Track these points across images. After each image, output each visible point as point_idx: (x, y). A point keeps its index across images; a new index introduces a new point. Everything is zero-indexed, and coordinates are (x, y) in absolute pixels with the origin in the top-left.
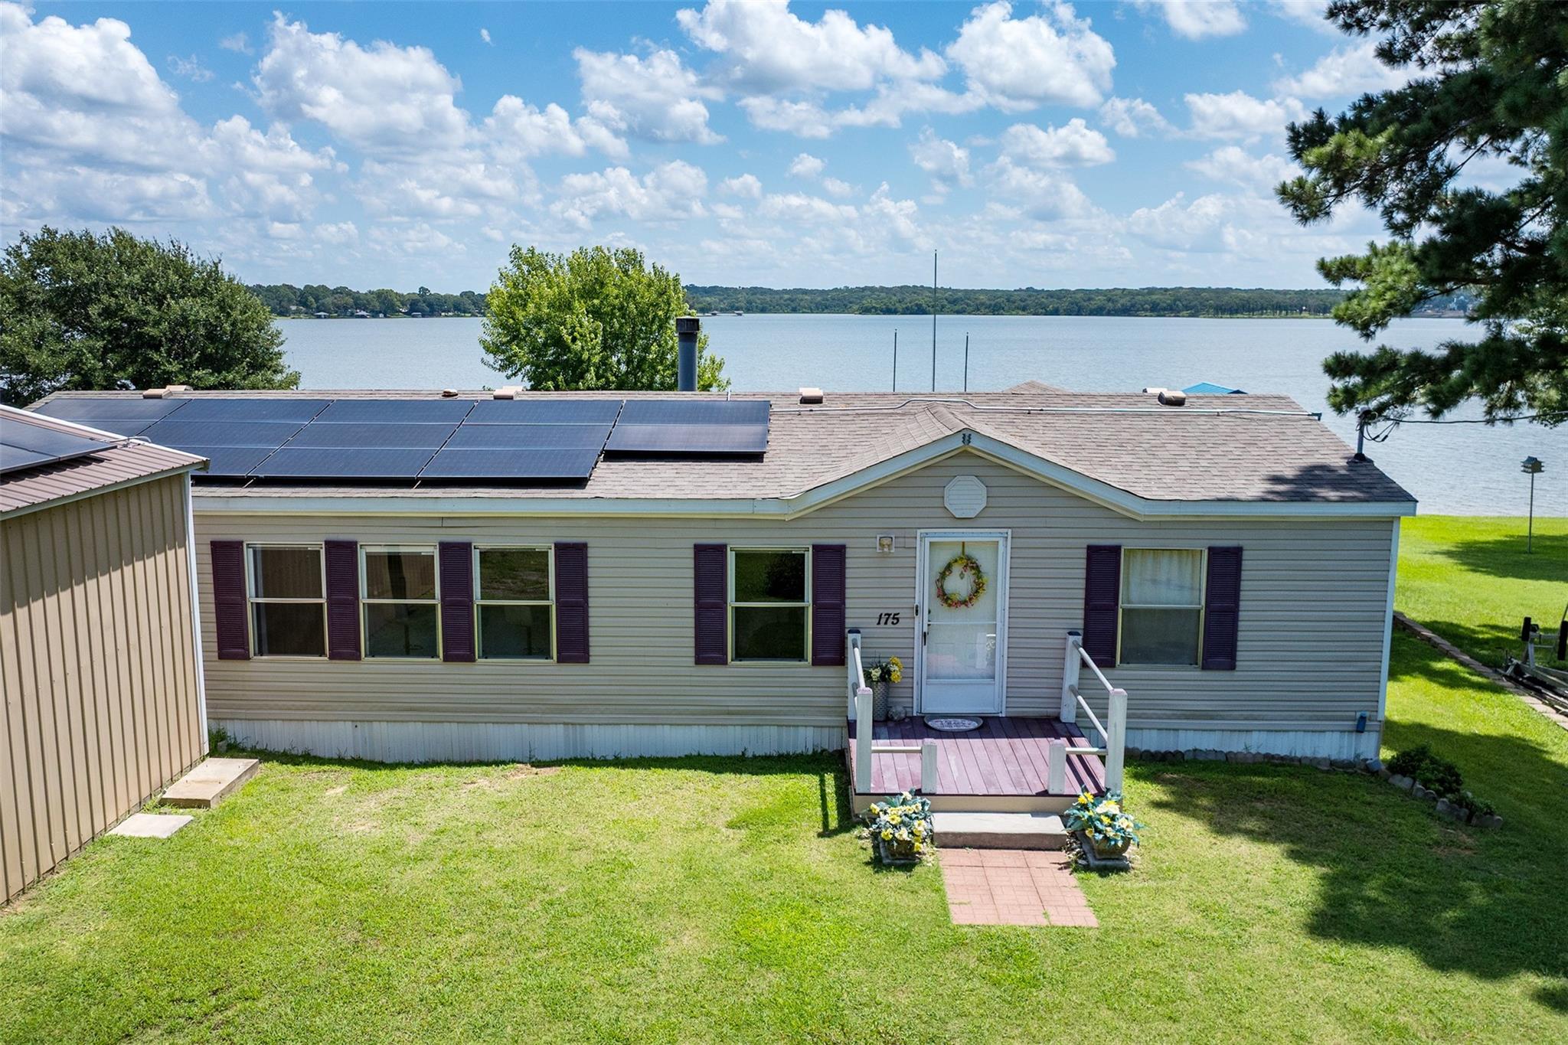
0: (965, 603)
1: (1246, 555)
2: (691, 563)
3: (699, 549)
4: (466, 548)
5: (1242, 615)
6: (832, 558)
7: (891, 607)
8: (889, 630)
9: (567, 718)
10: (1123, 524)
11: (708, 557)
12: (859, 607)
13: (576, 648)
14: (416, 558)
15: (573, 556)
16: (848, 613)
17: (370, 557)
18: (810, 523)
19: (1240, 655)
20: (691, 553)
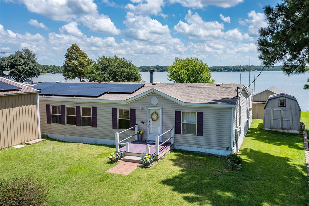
0: (155, 120)
1: (204, 114)
2: (111, 111)
3: (113, 109)
4: (79, 107)
5: (204, 125)
6: (133, 111)
7: (143, 120)
8: (143, 125)
9: (94, 137)
10: (181, 107)
11: (114, 110)
12: (138, 120)
13: (95, 125)
14: (72, 108)
15: (94, 109)
16: (136, 121)
17: (67, 108)
18: (130, 105)
19: (204, 133)
20: (111, 109)
